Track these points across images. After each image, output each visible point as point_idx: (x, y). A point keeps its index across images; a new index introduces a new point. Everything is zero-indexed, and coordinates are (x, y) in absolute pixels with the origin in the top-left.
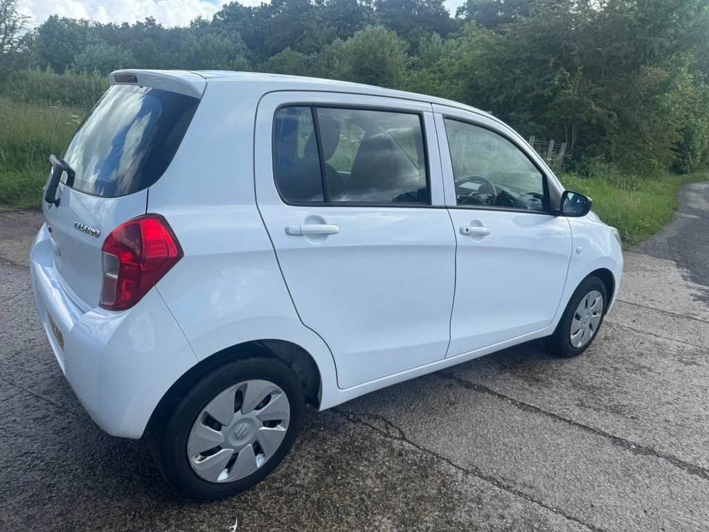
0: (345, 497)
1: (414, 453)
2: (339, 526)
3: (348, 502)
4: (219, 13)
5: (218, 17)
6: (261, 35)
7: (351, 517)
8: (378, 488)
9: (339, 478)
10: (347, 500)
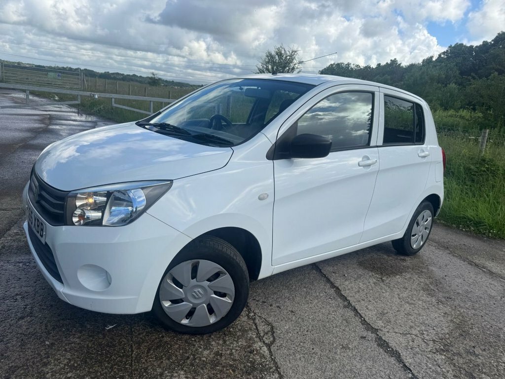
0: (180, 350)
1: (263, 356)
2: (154, 361)
3: (178, 353)
4: (444, 53)
5: (442, 56)
6: (477, 67)
7: (167, 361)
8: (207, 359)
9: (193, 339)
10: (179, 352)
